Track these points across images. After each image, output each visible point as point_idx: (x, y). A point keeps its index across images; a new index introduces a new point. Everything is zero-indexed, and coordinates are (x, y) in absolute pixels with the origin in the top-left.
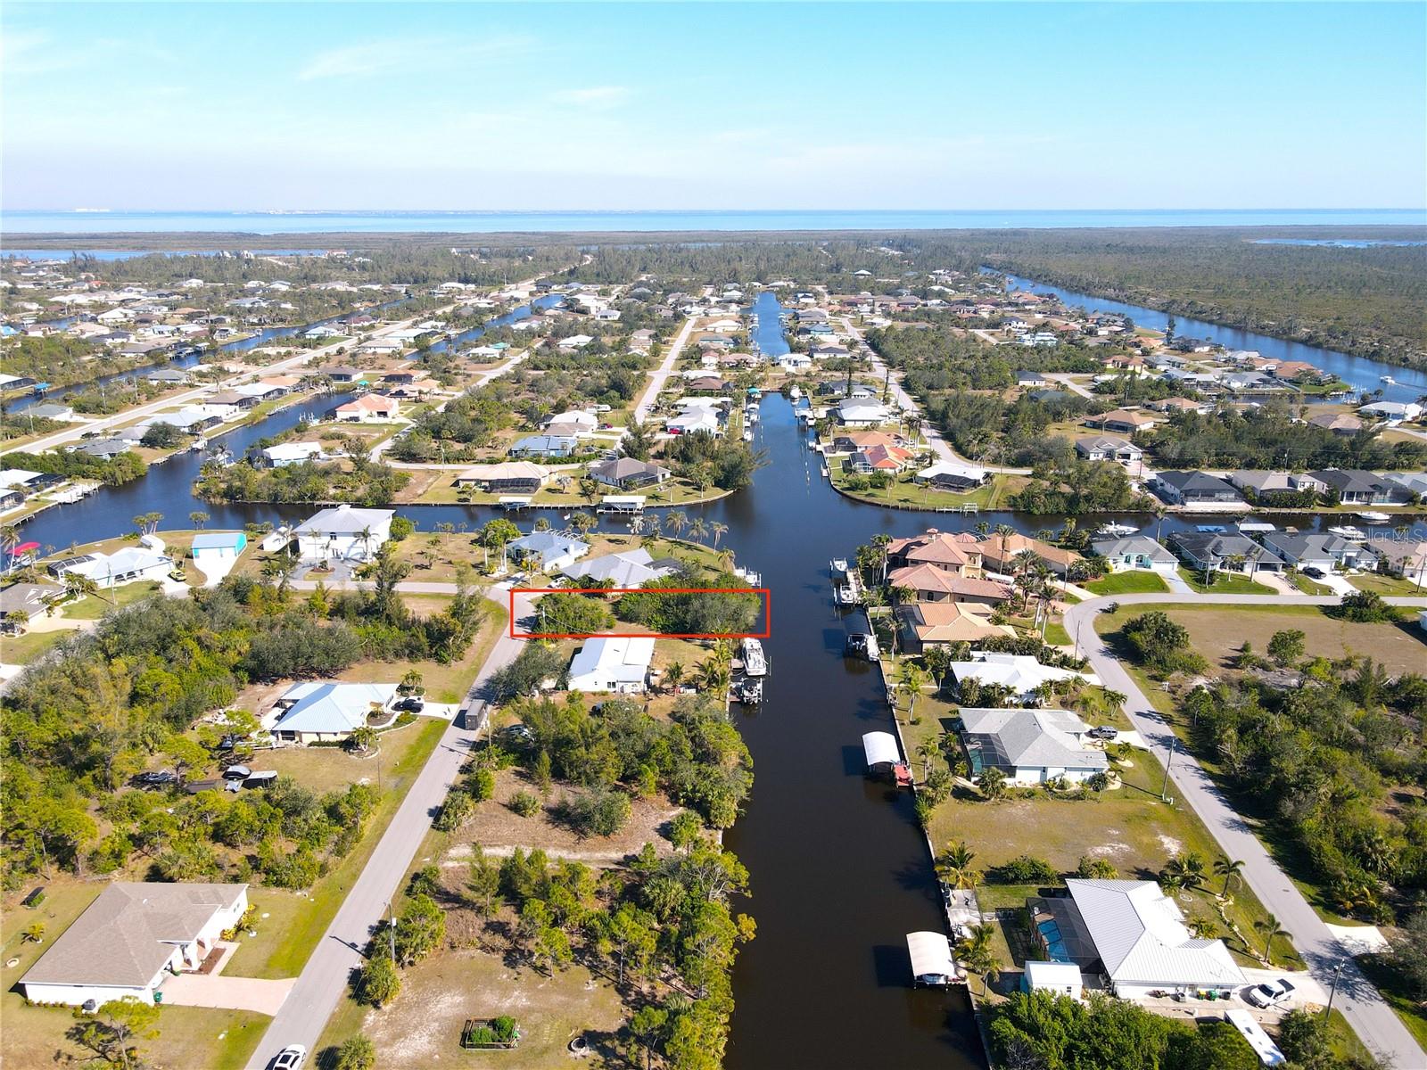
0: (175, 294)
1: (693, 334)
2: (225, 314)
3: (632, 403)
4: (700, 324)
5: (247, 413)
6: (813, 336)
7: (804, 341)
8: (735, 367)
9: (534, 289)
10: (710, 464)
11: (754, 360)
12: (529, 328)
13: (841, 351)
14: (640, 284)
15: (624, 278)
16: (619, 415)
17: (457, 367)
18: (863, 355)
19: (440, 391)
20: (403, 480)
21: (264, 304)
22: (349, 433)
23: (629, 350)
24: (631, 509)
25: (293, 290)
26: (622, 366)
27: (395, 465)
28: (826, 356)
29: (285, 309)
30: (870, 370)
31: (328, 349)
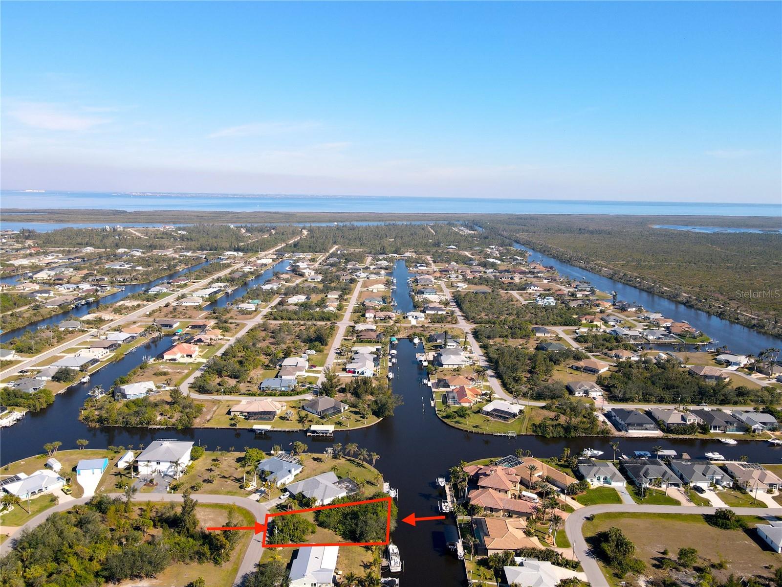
0: (77, 258)
1: (361, 293)
2: (105, 274)
3: (327, 347)
4: (365, 285)
5: (113, 354)
6: (425, 296)
7: (421, 300)
8: (384, 320)
9: (275, 257)
10: (370, 397)
11: (393, 315)
12: (272, 289)
13: (440, 309)
14: (332, 255)
15: (324, 250)
16: (320, 357)
17: (231, 318)
18: (453, 312)
19: (222, 337)
20: (199, 410)
21: (126, 266)
22: (170, 370)
23: (326, 307)
24: (326, 433)
25: (143, 255)
26: (322, 319)
27: (195, 396)
28: (433, 312)
29: (138, 270)
30: (456, 323)
31: (161, 303)
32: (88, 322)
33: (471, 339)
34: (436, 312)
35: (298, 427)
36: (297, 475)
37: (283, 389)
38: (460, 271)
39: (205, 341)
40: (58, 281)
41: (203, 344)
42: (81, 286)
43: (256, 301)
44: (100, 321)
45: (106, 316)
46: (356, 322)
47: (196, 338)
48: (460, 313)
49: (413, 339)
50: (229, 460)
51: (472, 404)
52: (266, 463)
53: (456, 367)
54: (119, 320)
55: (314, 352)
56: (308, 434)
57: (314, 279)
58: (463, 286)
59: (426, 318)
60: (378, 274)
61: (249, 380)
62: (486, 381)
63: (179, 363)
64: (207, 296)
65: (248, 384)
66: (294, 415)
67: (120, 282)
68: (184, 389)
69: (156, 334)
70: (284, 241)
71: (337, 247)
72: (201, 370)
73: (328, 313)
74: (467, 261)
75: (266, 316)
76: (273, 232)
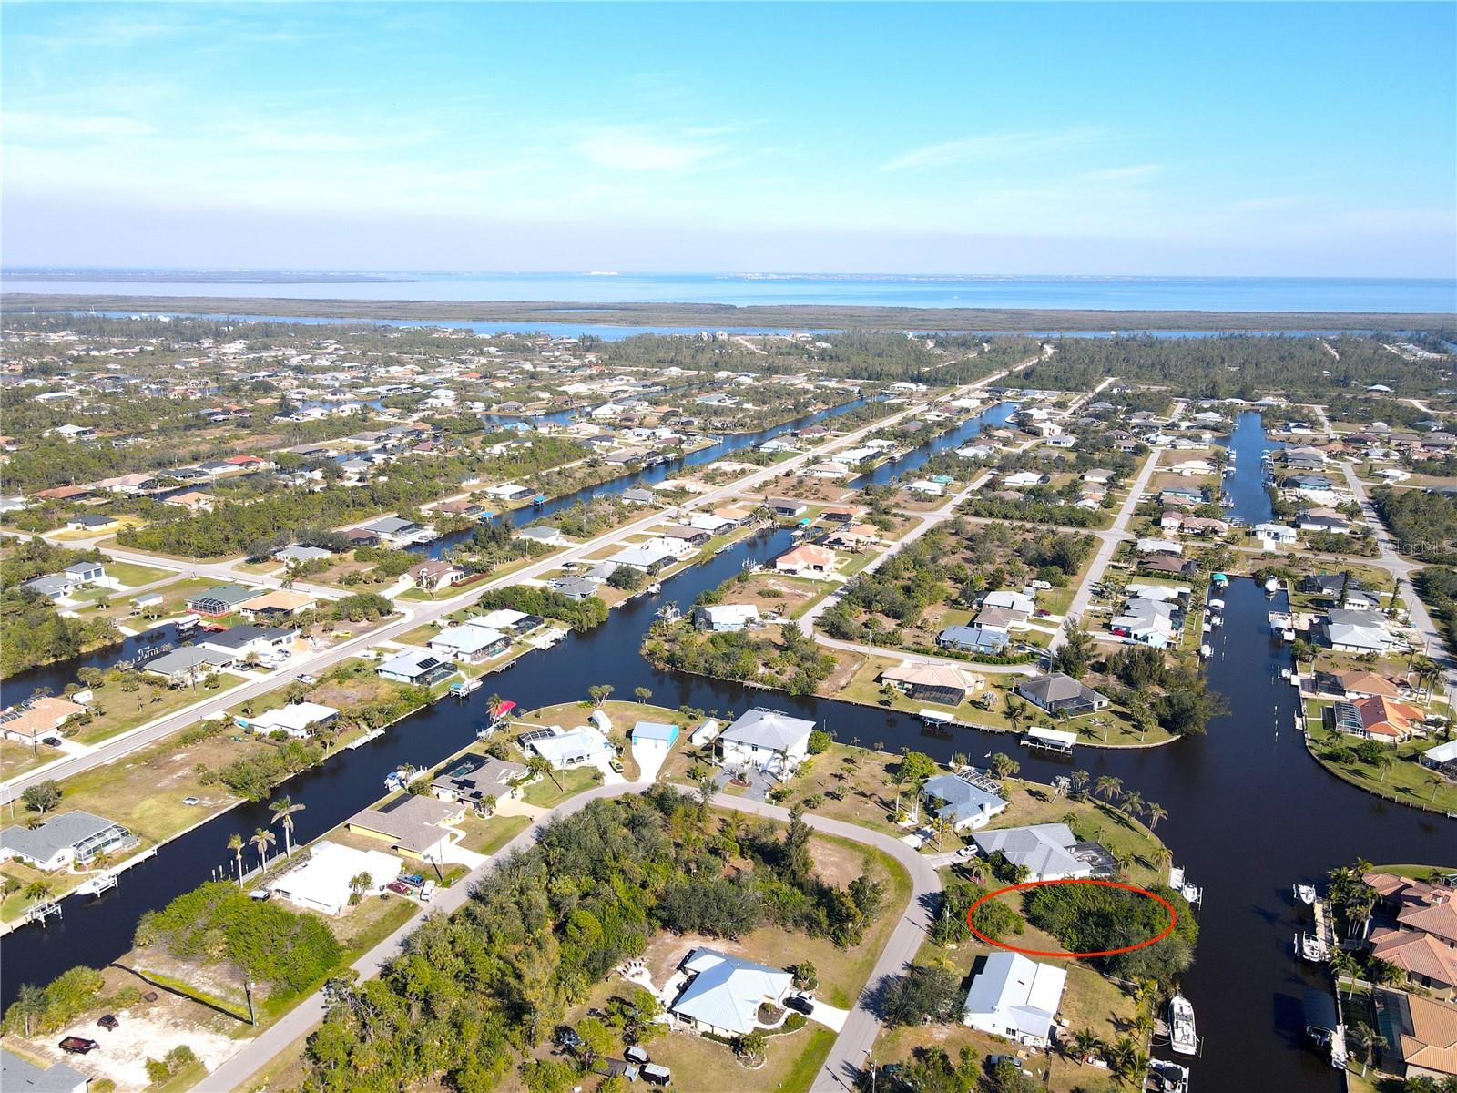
0: (656, 384)
2: (694, 414)
3: (1075, 578)
4: (1165, 460)
5: (699, 551)
6: (1304, 491)
7: (1290, 499)
8: (1201, 535)
9: (987, 395)
10: (1157, 689)
11: (1224, 527)
12: (975, 456)
13: (1337, 523)
14: (1100, 397)
15: (1084, 385)
16: (1060, 595)
17: (897, 505)
18: (1367, 532)
19: (877, 540)
20: (828, 666)
21: (729, 402)
22: (784, 590)
23: (1080, 498)
24: (1059, 747)
25: (756, 384)
26: (1070, 523)
27: (823, 640)
28: (1318, 528)
29: (747, 410)
30: (1373, 556)
31: (778, 469)
32: (665, 494)
33: (1408, 594)
34: (1325, 528)
35: (1005, 726)
36: (995, 816)
37: (982, 649)
38: (1394, 443)
39: (847, 544)
40: (625, 422)
41: (843, 549)
42: (658, 432)
43: (945, 478)
44: (682, 493)
45: (692, 484)
46: (1140, 535)
47: (833, 537)
48: (1385, 536)
49: (1265, 581)
50: (873, 764)
51: (1397, 739)
52: (939, 783)
53: (1364, 652)
54: (712, 493)
55: (1049, 586)
56: (1023, 742)
57: (1059, 443)
58: (1398, 477)
59: (1300, 540)
60: (1197, 439)
61: (919, 623)
62: (1440, 692)
63: (801, 579)
64: (857, 463)
65: (918, 632)
66: (998, 702)
67: (716, 428)
68: (806, 626)
69: (766, 524)
70: (1006, 365)
71: (1111, 380)
72: (837, 594)
73: (1083, 511)
74: (1415, 420)
75: (960, 508)
76: (987, 347)
